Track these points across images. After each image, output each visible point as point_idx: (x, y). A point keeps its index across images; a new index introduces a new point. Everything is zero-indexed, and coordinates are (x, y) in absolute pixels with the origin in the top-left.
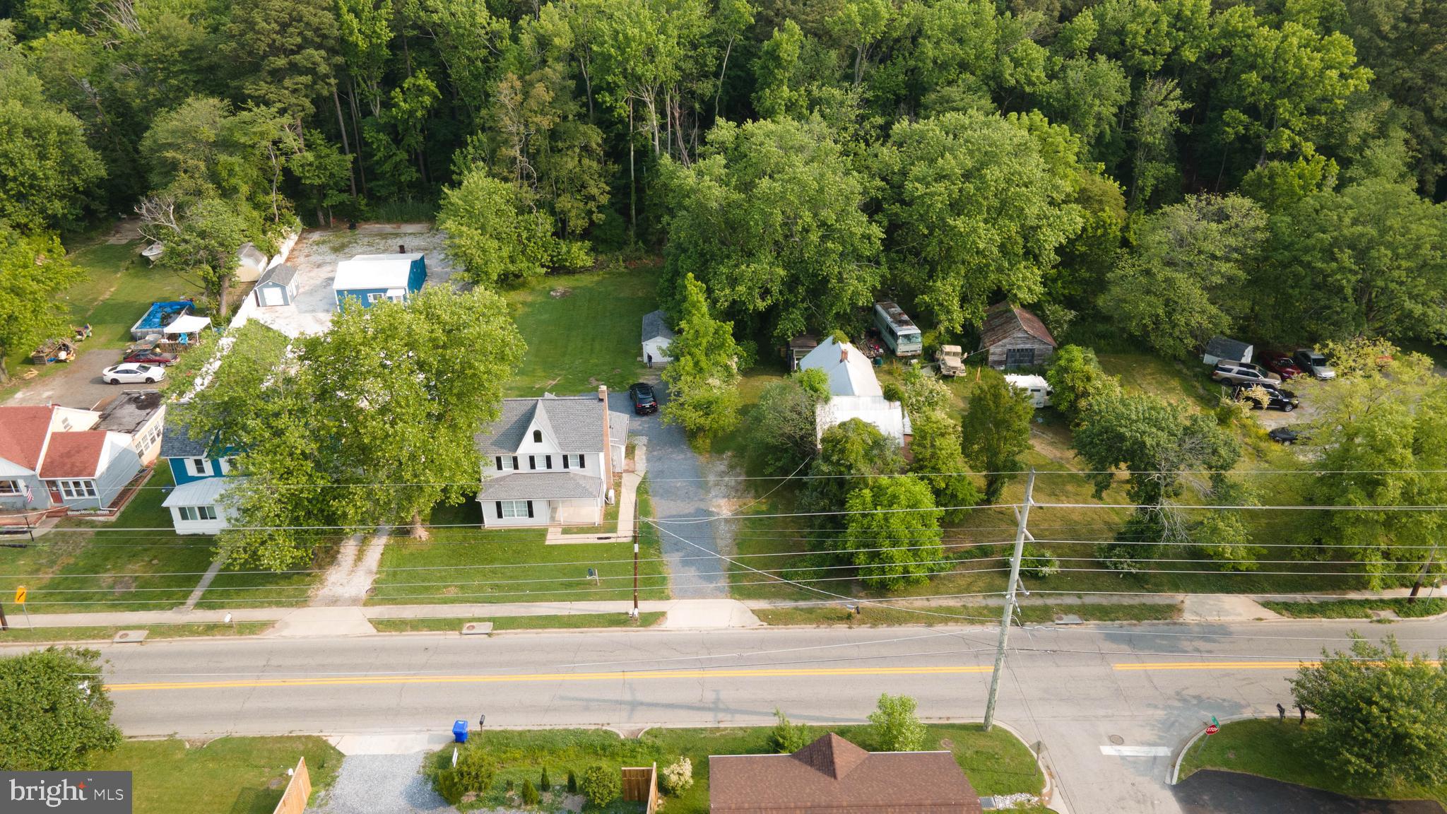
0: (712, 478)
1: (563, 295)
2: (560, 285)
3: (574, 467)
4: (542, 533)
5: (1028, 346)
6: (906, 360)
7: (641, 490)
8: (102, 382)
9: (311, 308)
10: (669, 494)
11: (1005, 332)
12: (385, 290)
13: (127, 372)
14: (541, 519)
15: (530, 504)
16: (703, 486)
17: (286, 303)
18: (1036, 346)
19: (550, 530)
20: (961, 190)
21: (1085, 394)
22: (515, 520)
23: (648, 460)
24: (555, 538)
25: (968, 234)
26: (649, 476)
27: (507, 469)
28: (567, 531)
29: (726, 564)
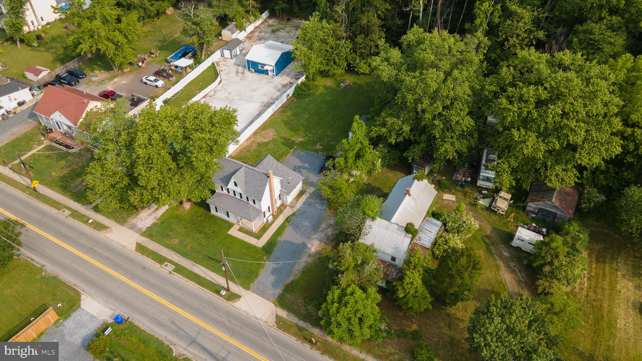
0: (323, 226)
1: (346, 86)
2: (349, 80)
3: (251, 202)
4: (230, 225)
5: (554, 211)
6: (480, 189)
7: (288, 220)
8: (142, 81)
9: (239, 63)
10: (297, 227)
11: (542, 197)
13: (150, 80)
14: (232, 219)
15: (227, 213)
16: (315, 228)
17: (232, 58)
19: (235, 225)
21: (551, 263)
22: (221, 215)
23: (304, 203)
24: (234, 232)
26: (298, 212)
27: (225, 192)
28: (241, 230)
29: (289, 281)
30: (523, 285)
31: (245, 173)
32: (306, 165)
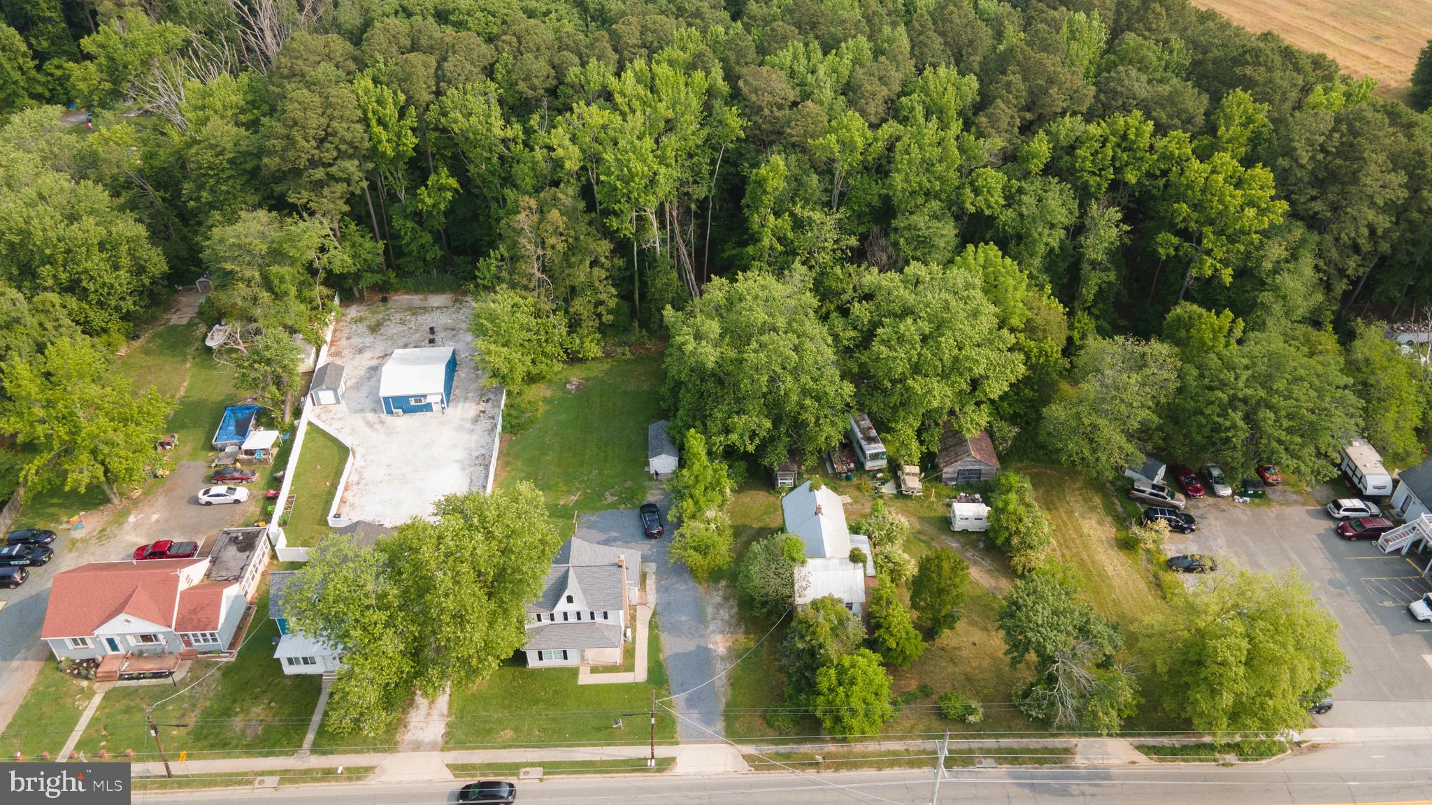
0: (710, 610)
1: (578, 388)
2: (575, 377)
3: (599, 619)
4: (574, 672)
5: (976, 467)
6: (873, 474)
7: (652, 626)
8: (196, 501)
9: (359, 407)
10: (675, 629)
11: (957, 455)
12: (425, 396)
13: (218, 495)
14: (573, 660)
15: (565, 652)
16: (701, 619)
17: (338, 402)
18: (982, 467)
19: (581, 668)
20: (920, 355)
21: (1017, 532)
22: (553, 661)
23: (658, 591)
24: (585, 678)
25: (925, 395)
26: (659, 608)
27: (546, 621)
28: (595, 670)
29: (722, 706)
30: (996, 574)
31: (577, 576)
32: (614, 534)
